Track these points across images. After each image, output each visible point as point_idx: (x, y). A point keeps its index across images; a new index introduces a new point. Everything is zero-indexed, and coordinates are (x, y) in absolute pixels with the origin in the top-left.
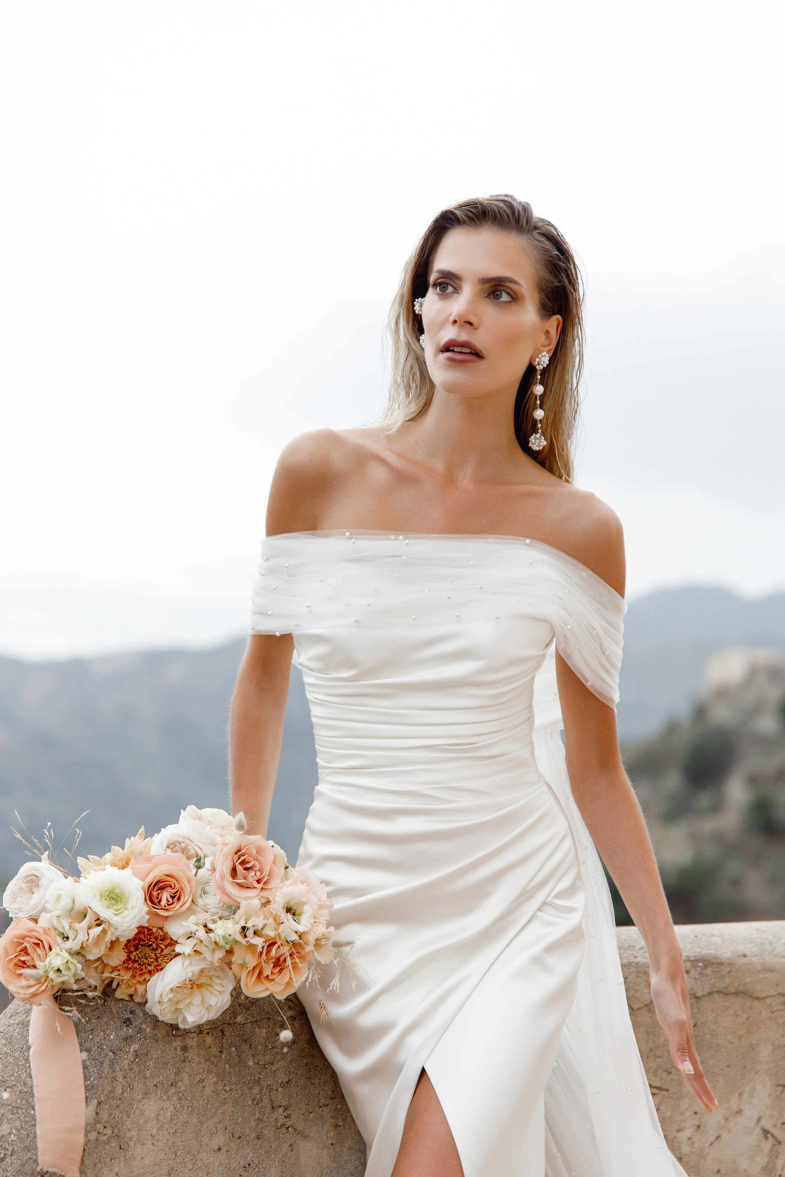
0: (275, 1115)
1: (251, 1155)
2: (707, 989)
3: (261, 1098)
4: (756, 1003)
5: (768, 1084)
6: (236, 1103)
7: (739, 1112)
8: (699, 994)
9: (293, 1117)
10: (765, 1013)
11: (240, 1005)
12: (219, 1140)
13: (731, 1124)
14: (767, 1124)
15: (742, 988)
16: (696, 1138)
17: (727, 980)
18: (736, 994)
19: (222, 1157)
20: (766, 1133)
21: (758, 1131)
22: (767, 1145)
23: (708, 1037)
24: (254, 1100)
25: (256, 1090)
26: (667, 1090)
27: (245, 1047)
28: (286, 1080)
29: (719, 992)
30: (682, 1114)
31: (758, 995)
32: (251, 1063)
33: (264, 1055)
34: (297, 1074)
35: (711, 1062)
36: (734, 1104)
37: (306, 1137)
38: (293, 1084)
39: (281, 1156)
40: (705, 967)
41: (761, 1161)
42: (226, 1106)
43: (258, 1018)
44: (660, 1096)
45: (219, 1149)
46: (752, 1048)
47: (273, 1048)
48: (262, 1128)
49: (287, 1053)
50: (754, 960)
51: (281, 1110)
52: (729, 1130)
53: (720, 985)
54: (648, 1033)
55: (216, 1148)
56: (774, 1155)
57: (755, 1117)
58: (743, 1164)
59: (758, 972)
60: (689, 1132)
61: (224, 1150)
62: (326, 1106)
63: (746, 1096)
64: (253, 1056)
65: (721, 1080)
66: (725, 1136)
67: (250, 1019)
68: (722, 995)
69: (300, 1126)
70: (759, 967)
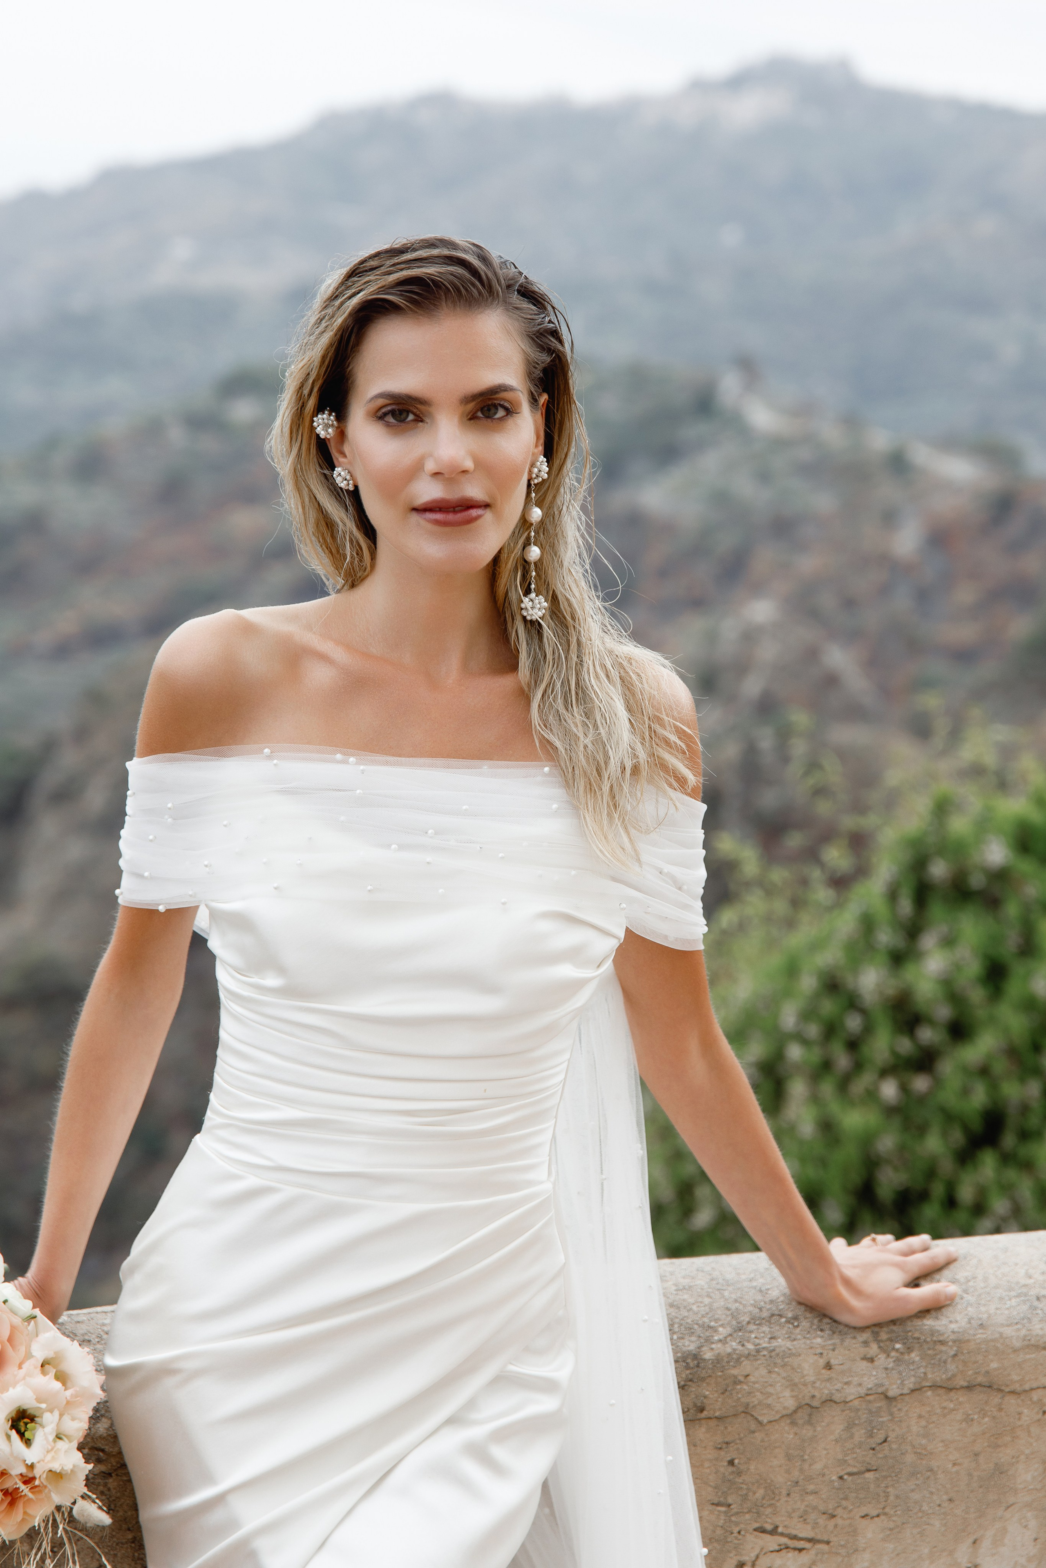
2: (910, 1383)
4: (1011, 1400)
5: (1033, 1523)
8: (891, 1394)
10: (1029, 1414)
15: (980, 1379)
17: (952, 1367)
18: (969, 1388)
23: (910, 1458)
26: (828, 1543)
29: (934, 1387)
31: (1017, 1387)
35: (916, 1496)
40: (908, 1348)
44: (813, 1552)
46: (1000, 1470)
53: (936, 1376)
54: (789, 1457)
59: (1015, 1351)
63: (986, 1544)
65: (937, 1523)
68: (941, 1391)
70: (1018, 1344)
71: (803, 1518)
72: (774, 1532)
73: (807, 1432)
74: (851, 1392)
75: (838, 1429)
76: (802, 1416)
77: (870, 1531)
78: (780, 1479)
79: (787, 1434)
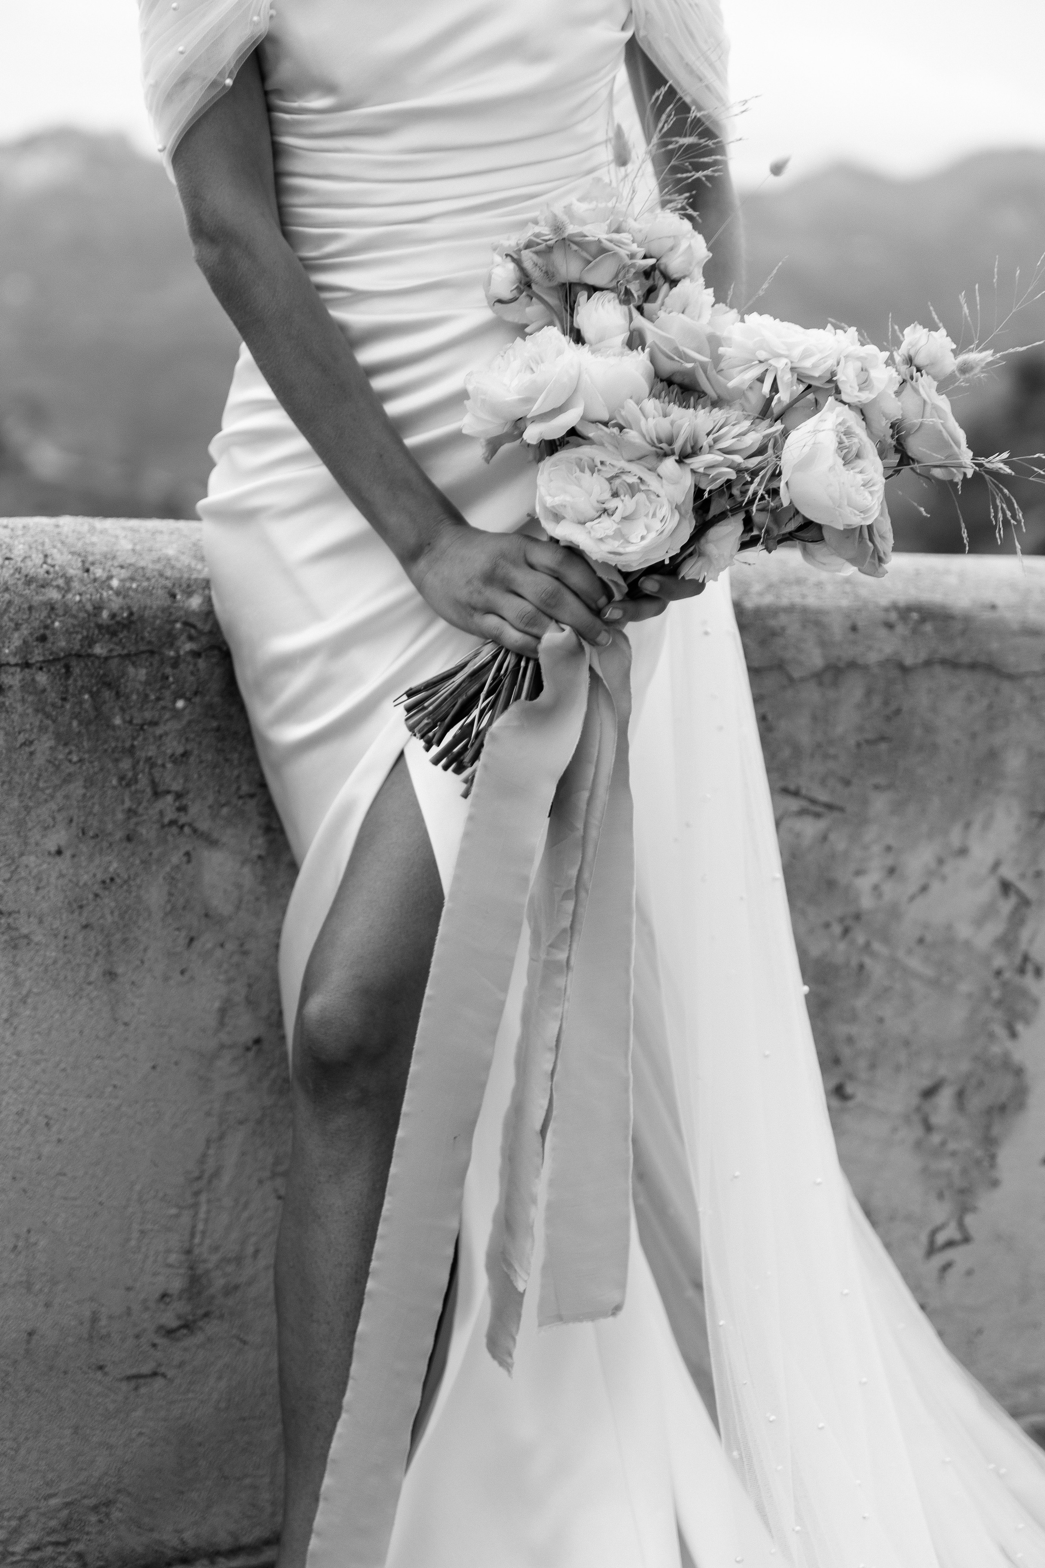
0: (160, 805)
1: (115, 865)
2: (923, 656)
3: (135, 776)
4: (1005, 684)
5: (1016, 811)
6: (89, 782)
7: (963, 852)
8: (909, 661)
9: (193, 810)
10: (1020, 701)
11: (99, 627)
12: (59, 837)
13: (947, 869)
14: (1008, 872)
15: (983, 659)
16: (888, 888)
17: (959, 643)
18: (973, 666)
19: (63, 864)
20: (1006, 887)
21: (992, 885)
22: (1006, 906)
23: (918, 732)
24: (122, 778)
25: (126, 764)
26: (843, 810)
27: (107, 694)
28: (180, 750)
29: (944, 662)
30: (866, 848)
31: (1010, 670)
32: (118, 721)
33: (141, 709)
34: (200, 743)
35: (921, 771)
36: (955, 837)
37: (213, 843)
38: (192, 759)
39: (168, 869)
40: (923, 620)
41: (995, 929)
42: (72, 786)
43: (133, 649)
44: (829, 818)
45: (59, 852)
46: (993, 755)
47: (158, 699)
48: (137, 824)
49: (184, 709)
50: (1008, 615)
51: (170, 798)
52: (944, 878)
53: (945, 651)
54: (815, 718)
55: (53, 849)
56: (1017, 920)
57: (990, 860)
58: (964, 931)
59: (1014, 634)
60: (874, 876)
61: (68, 854)
62: (252, 796)
63: (976, 827)
64: (123, 710)
65: (937, 801)
66: (936, 887)
67: (118, 650)
68: (949, 667)
69: (204, 825)
70: (1015, 626)
71: (823, 782)
72: (796, 794)
73: (831, 694)
74: (873, 658)
75: (858, 694)
76: (828, 678)
77: (880, 803)
78: (805, 739)
79: (812, 694)
